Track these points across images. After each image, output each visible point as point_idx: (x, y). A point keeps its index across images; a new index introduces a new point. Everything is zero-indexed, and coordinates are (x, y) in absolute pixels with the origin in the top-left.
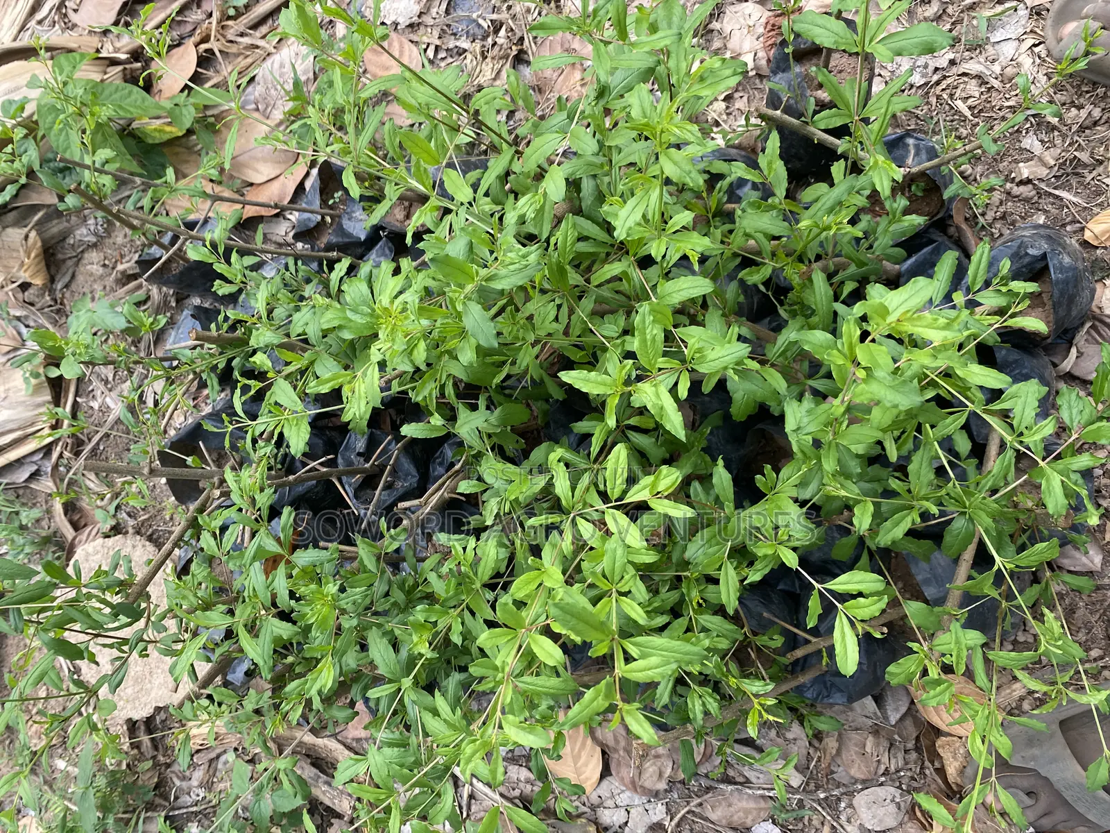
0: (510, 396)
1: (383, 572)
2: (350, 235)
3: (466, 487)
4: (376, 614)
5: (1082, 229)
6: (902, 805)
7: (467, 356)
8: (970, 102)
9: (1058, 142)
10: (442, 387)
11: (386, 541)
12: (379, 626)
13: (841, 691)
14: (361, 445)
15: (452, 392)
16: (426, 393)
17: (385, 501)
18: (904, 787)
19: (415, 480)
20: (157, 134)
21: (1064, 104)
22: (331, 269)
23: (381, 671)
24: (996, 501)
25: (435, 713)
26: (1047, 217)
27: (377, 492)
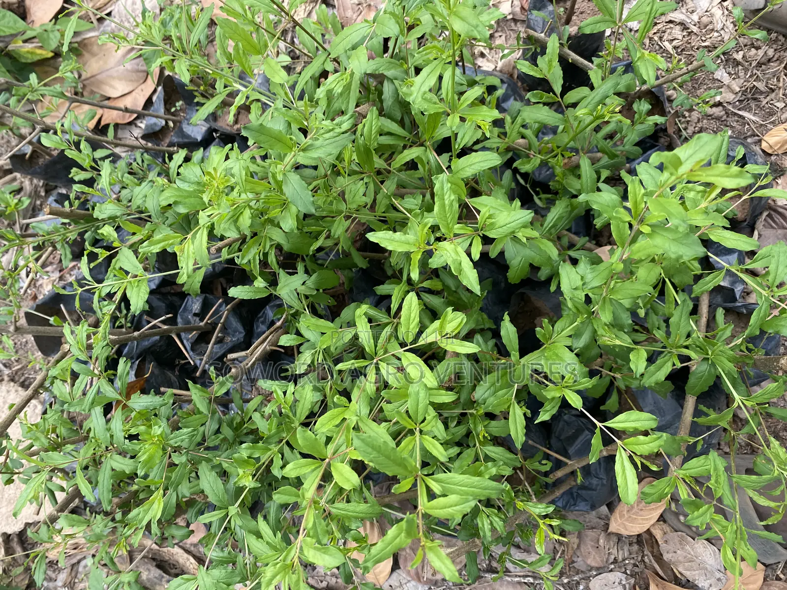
0: (322, 265)
1: (214, 413)
2: (189, 137)
3: (286, 340)
4: (208, 449)
5: (760, 141)
6: (627, 586)
7: (289, 223)
8: (675, 43)
9: (741, 74)
10: (266, 255)
11: (215, 387)
12: (208, 460)
13: (586, 500)
14: (196, 307)
15: (274, 260)
16: (250, 256)
17: (217, 353)
18: (628, 572)
19: (242, 335)
20: (29, 56)
21: (745, 46)
22: (171, 159)
23: (212, 499)
24: (732, 349)
25: (259, 535)
26: (733, 132)
27: (210, 346)
